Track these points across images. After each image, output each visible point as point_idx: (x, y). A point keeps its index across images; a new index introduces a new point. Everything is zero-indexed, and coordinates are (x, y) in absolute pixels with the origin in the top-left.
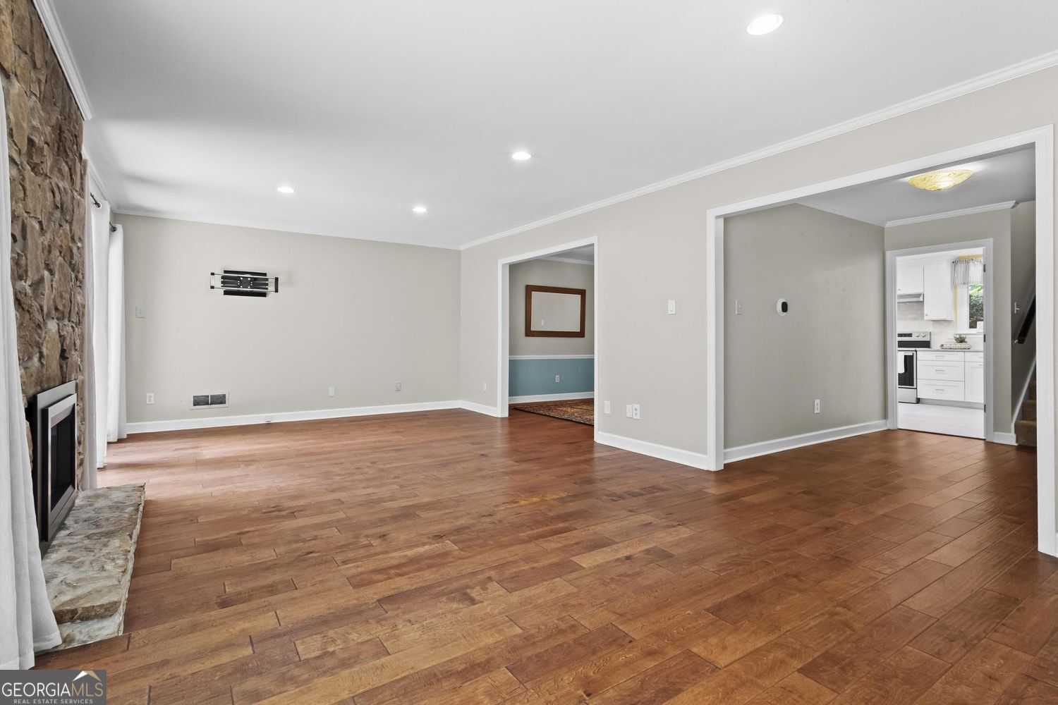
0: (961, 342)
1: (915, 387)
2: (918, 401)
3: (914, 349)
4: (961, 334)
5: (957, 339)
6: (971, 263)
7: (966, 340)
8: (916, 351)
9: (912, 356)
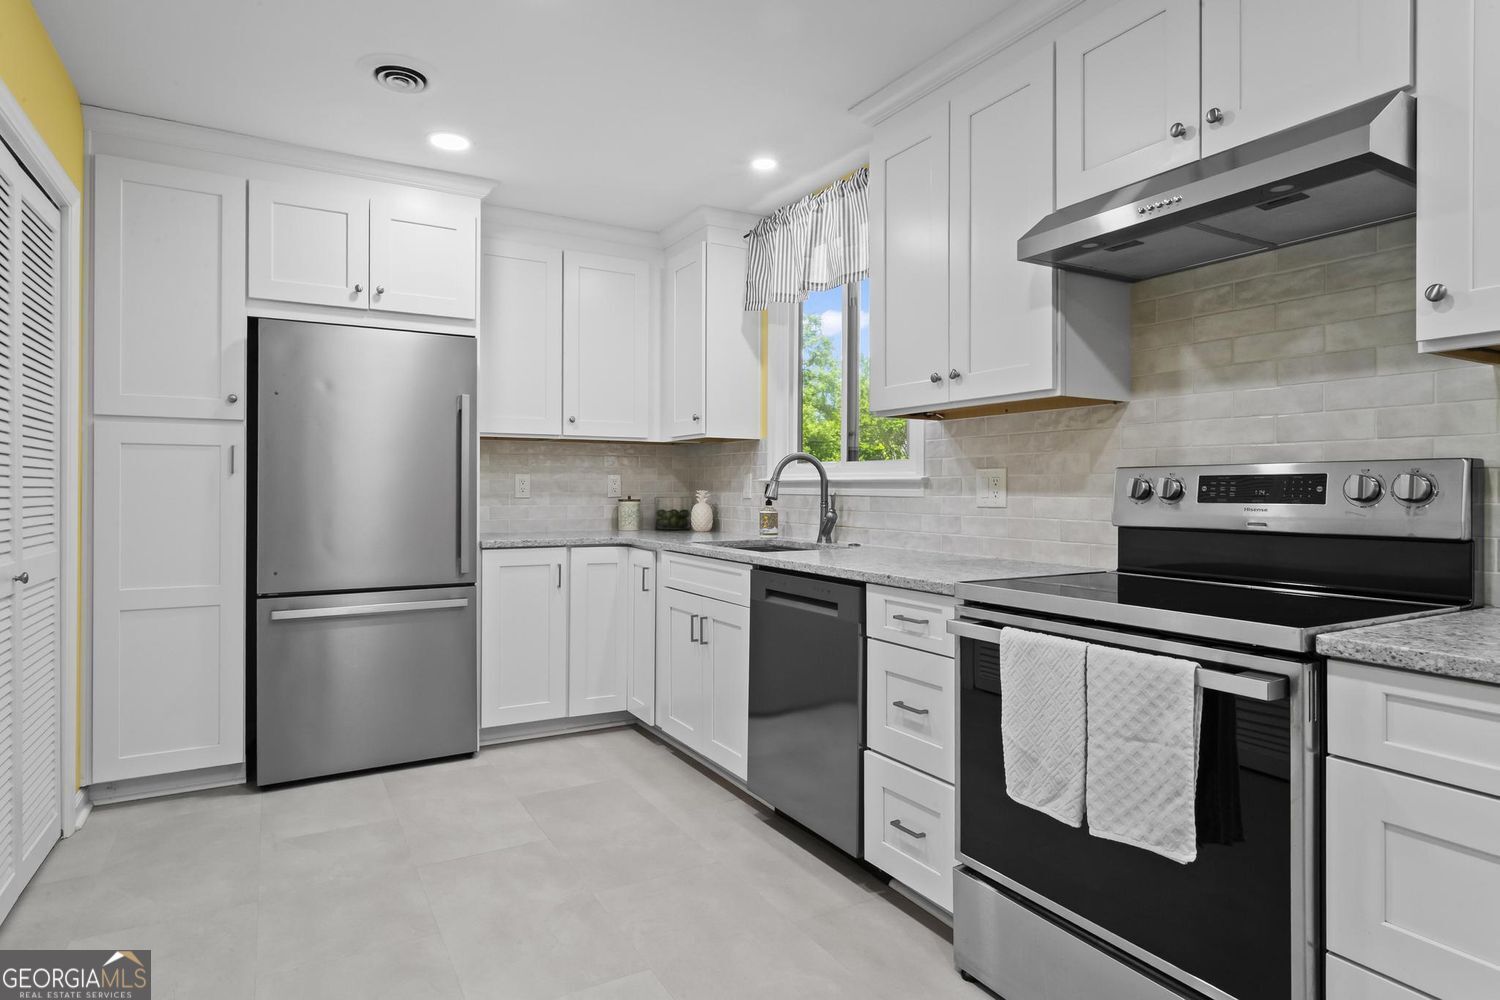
8: (1315, 660)
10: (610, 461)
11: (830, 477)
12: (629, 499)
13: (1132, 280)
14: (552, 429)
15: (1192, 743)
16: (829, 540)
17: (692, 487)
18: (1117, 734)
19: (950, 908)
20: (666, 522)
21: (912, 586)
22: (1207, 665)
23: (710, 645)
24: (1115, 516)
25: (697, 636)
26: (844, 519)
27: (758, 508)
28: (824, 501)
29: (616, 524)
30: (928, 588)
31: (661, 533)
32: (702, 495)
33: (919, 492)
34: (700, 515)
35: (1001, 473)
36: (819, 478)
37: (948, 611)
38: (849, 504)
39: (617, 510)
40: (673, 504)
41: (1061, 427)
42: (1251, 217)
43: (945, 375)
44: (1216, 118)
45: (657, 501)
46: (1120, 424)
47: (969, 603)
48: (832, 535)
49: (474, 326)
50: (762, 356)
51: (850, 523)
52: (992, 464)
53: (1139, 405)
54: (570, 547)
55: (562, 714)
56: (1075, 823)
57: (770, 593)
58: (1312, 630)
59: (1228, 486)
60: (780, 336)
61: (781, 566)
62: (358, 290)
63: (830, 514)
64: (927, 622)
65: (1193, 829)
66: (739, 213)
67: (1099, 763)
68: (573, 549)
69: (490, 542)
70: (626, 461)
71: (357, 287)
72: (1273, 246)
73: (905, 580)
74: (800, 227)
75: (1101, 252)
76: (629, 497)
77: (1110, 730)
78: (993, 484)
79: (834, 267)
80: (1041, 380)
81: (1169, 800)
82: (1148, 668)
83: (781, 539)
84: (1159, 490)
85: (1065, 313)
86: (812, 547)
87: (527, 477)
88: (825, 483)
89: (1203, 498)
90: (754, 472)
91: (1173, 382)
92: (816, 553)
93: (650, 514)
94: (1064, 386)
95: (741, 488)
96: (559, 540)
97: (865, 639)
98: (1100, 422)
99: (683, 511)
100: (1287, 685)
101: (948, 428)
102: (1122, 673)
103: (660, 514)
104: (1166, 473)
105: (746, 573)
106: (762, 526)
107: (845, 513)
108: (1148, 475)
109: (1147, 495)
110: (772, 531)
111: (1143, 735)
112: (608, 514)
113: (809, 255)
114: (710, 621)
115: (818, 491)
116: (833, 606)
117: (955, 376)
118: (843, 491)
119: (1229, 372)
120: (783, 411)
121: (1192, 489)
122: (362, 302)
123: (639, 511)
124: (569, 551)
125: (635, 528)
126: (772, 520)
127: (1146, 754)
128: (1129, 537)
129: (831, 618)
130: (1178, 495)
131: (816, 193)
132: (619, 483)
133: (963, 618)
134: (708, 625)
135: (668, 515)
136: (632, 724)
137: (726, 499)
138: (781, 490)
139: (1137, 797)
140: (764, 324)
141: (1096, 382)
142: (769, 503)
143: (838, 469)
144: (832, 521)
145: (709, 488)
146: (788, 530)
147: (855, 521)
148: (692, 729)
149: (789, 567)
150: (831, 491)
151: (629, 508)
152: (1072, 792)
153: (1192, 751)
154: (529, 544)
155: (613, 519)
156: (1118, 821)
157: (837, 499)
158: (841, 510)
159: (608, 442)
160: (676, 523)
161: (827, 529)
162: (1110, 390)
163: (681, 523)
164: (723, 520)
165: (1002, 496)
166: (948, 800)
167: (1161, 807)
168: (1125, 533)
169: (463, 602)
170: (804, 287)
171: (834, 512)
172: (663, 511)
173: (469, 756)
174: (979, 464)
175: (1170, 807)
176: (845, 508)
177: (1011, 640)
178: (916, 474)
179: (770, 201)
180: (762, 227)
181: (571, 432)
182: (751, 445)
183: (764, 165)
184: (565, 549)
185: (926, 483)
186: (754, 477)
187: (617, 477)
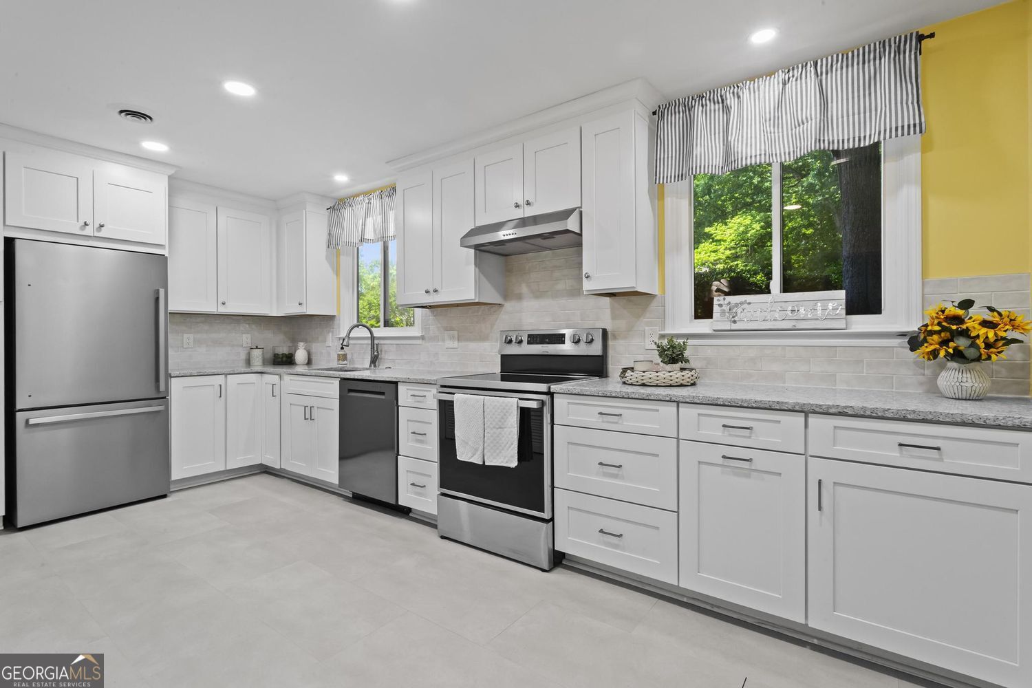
0: (673, 361)
1: (546, 515)
2: (558, 560)
3: (542, 387)
4: (672, 336)
5: (662, 351)
6: (698, 110)
7: (686, 354)
8: (550, 394)
9: (539, 412)
10: (244, 326)
11: (375, 335)
12: (257, 348)
13: (506, 255)
14: (211, 308)
15: (516, 426)
16: (375, 366)
17: (294, 341)
18: (494, 427)
19: (435, 513)
20: (280, 360)
21: (419, 381)
22: (520, 399)
23: (316, 420)
24: (499, 351)
25: (308, 416)
26: (383, 356)
27: (335, 351)
28: (373, 347)
29: (248, 362)
30: (425, 382)
31: (276, 366)
32: (301, 345)
33: (419, 342)
34: (300, 356)
35: (456, 333)
36: (370, 335)
37: (433, 391)
38: (385, 348)
39: (249, 354)
40: (283, 350)
41: (480, 313)
42: (539, 241)
43: (431, 291)
44: (528, 204)
45: (274, 348)
46: (502, 312)
47: (442, 386)
48: (377, 363)
49: (165, 249)
50: (337, 273)
51: (386, 357)
52: (452, 329)
53: (509, 306)
54: (226, 375)
55: (223, 469)
56: (481, 463)
57: (350, 391)
58: (549, 384)
59: (537, 338)
60: (346, 262)
61: (356, 377)
62: (86, 224)
63: (376, 353)
64: (425, 396)
65: (517, 455)
66: (324, 197)
67: (488, 439)
68: (228, 376)
69: (177, 373)
70: (253, 326)
71: (85, 223)
72: (550, 249)
73: (415, 379)
74: (359, 209)
75: (492, 246)
77: (491, 426)
78: (452, 338)
79: (377, 232)
80: (469, 295)
81: (510, 447)
82: (503, 402)
83: (349, 366)
84: (514, 339)
85: (479, 268)
86: (367, 369)
87: (191, 336)
88: (373, 338)
89: (529, 343)
90: (333, 332)
91: (519, 297)
92: (369, 371)
93: (269, 355)
94: (479, 298)
95: (325, 341)
96: (220, 371)
97: (398, 407)
98: (494, 312)
99: (290, 354)
100: (543, 403)
101: (433, 313)
102: (496, 405)
103: (276, 356)
104: (517, 333)
105: (337, 383)
106: (339, 360)
107: (383, 353)
108: (510, 334)
109: (510, 342)
110: (345, 362)
111: (503, 426)
112: (243, 356)
113: (364, 224)
114: (315, 408)
115: (369, 342)
116: (383, 394)
117: (436, 291)
118: (382, 342)
119: (538, 295)
120: (349, 299)
121: (525, 339)
122: (89, 231)
123: (263, 354)
124: (226, 377)
125: (261, 364)
126: (344, 357)
127: (503, 433)
128: (505, 358)
129: (382, 399)
130: (521, 342)
131: (367, 193)
132: (250, 339)
133: (440, 392)
134: (315, 411)
135: (281, 356)
136: (265, 470)
137: (315, 347)
138: (351, 342)
139: (501, 448)
140: (338, 255)
141: (492, 296)
142: (342, 348)
143: (381, 332)
144: (377, 357)
145: (305, 341)
146: (352, 362)
147: (388, 356)
148: (304, 465)
149: (360, 378)
150: (376, 342)
151: (257, 354)
152: (479, 453)
153: (516, 429)
154: (201, 374)
155: (246, 360)
156: (494, 458)
157: (379, 346)
158: (381, 351)
159: (243, 316)
160: (286, 360)
161: (374, 360)
162: (498, 300)
163: (289, 360)
164: (314, 358)
165: (456, 343)
166: (434, 470)
167: (508, 450)
168: (504, 358)
169: (161, 408)
170: (361, 241)
171: (378, 352)
172: (278, 354)
173: (164, 496)
174: (446, 329)
175: (510, 449)
176: (383, 350)
177: (458, 398)
178: (418, 334)
179: (343, 193)
180: (338, 205)
181: (222, 310)
182: (330, 318)
183: (341, 178)
184: (223, 376)
185: (423, 338)
186: (332, 336)
187: (249, 335)
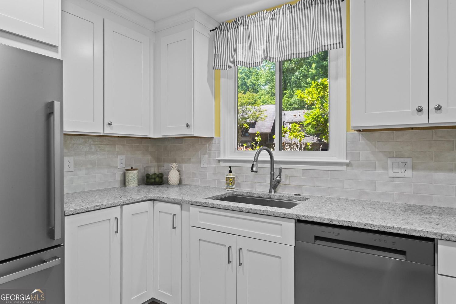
10: (118, 148)
14: (98, 130)
16: (275, 192)
17: (163, 162)
20: (153, 180)
26: (285, 181)
28: (272, 171)
29: (124, 183)
32: (172, 166)
33: (344, 168)
34: (173, 177)
35: (408, 160)
36: (269, 159)
38: (287, 173)
39: (124, 175)
40: (153, 170)
45: (145, 169)
52: (400, 155)
54: (122, 206)
63: (278, 178)
68: (124, 207)
70: (128, 148)
76: (132, 168)
78: (403, 166)
87: (72, 158)
88: (272, 162)
93: (143, 176)
99: (160, 174)
101: (362, 134)
103: (148, 176)
112: (119, 177)
115: (269, 166)
123: (138, 174)
132: (124, 160)
144: (279, 182)
155: (122, 180)
159: (119, 137)
161: (276, 186)
165: (409, 172)
171: (280, 177)
172: (149, 174)
174: (389, 155)
178: (340, 159)
181: (109, 131)
184: (119, 207)
185: (347, 163)
186: (209, 157)
187: (123, 157)
